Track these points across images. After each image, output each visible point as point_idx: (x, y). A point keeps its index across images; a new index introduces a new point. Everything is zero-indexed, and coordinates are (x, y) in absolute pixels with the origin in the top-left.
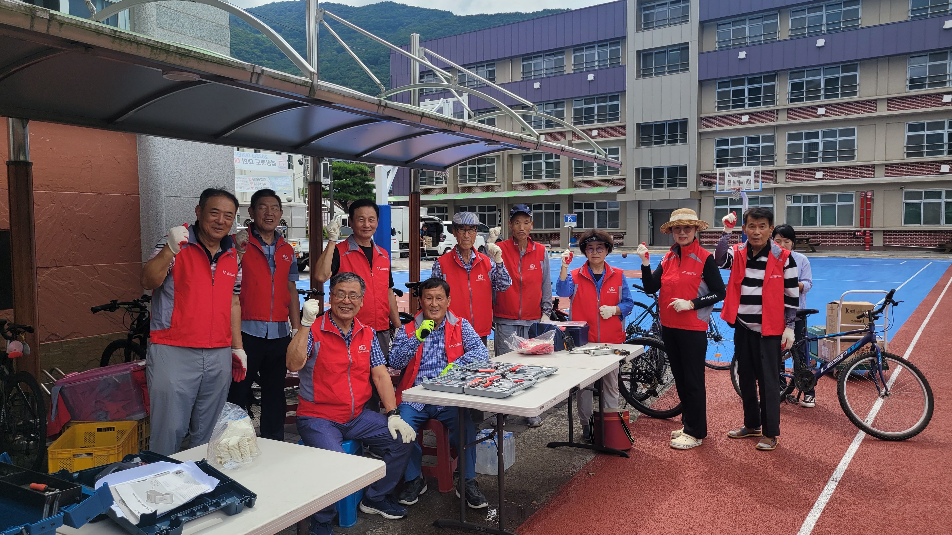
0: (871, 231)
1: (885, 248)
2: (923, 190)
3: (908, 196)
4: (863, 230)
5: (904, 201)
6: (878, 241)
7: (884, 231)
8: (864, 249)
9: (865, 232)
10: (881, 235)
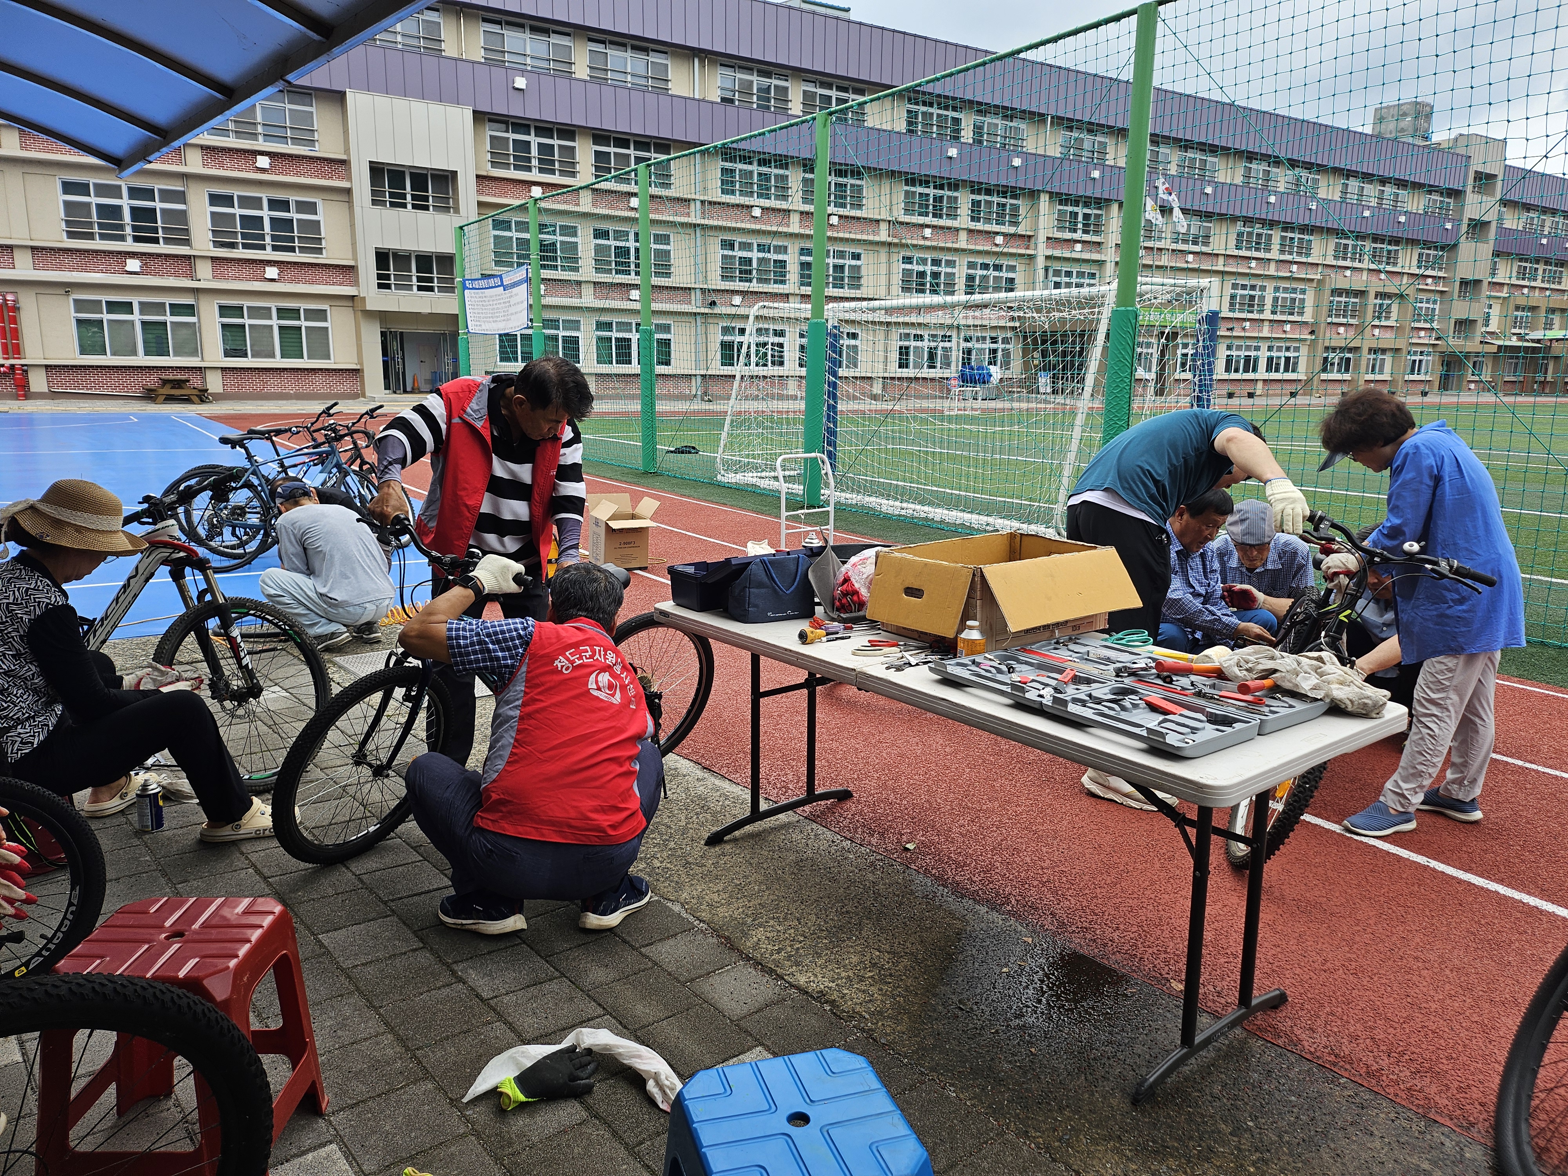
0: (23, 365)
1: (53, 395)
2: (104, 298)
3: (80, 305)
4: (8, 363)
5: (73, 314)
6: (38, 382)
7: (47, 366)
8: (17, 397)
9: (12, 367)
10: (43, 373)
